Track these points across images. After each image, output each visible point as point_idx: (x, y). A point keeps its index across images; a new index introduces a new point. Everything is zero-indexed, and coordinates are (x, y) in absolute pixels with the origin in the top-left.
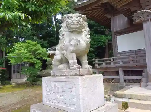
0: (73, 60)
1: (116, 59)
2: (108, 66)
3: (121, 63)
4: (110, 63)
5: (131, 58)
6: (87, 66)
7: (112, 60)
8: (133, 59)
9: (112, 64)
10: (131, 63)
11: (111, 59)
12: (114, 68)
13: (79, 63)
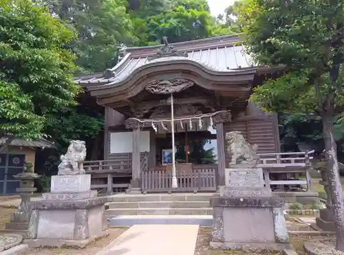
0: (75, 166)
1: (106, 163)
2: (96, 171)
3: (111, 168)
4: (98, 168)
5: (122, 163)
6: (82, 170)
7: (101, 164)
8: (125, 164)
9: (100, 169)
10: (122, 168)
11: (101, 162)
12: (103, 174)
13: (79, 167)
